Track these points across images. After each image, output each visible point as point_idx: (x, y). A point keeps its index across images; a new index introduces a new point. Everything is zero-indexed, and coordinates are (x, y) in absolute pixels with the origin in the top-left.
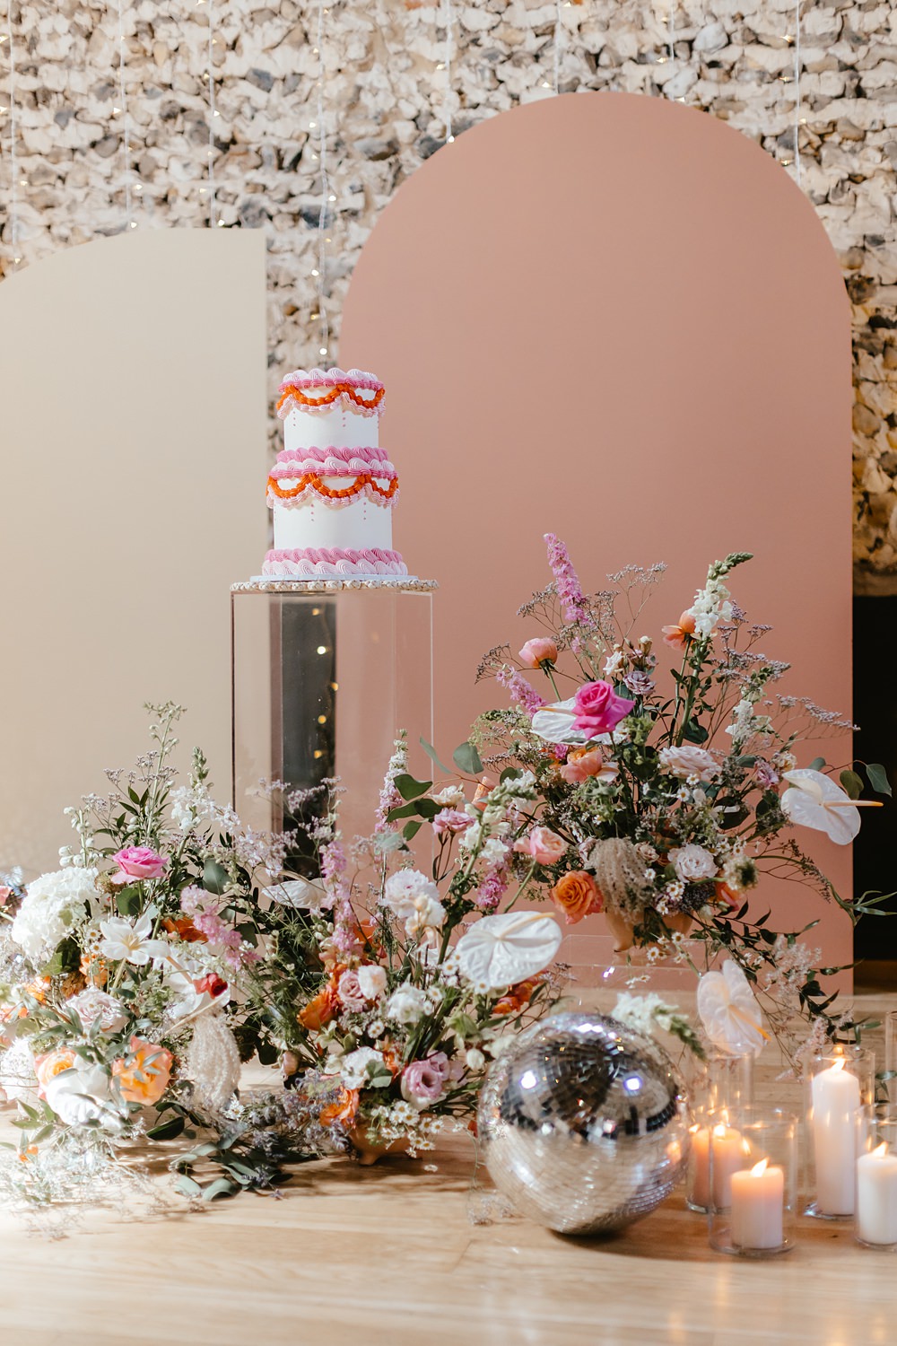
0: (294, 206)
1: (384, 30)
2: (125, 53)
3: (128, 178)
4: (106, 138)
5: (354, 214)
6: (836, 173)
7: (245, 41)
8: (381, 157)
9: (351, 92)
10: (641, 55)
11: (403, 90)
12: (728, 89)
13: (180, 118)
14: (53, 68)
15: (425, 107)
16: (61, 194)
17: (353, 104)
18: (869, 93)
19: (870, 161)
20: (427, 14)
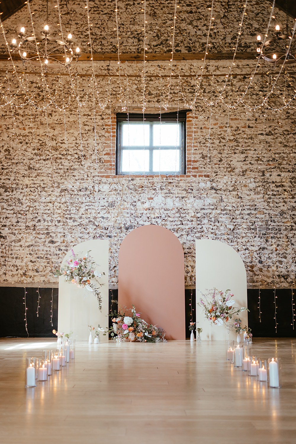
0: (107, 235)
1: (120, 212)
2: (84, 213)
3: (83, 230)
4: (80, 224)
5: (116, 236)
6: (180, 234)
7: (100, 212)
8: (119, 229)
10: (155, 218)
11: (123, 220)
12: (166, 223)
13: (91, 222)
14: (73, 214)
15: (126, 223)
16: (74, 232)
17: (116, 222)
18: (184, 224)
19: (184, 233)
20: (126, 210)
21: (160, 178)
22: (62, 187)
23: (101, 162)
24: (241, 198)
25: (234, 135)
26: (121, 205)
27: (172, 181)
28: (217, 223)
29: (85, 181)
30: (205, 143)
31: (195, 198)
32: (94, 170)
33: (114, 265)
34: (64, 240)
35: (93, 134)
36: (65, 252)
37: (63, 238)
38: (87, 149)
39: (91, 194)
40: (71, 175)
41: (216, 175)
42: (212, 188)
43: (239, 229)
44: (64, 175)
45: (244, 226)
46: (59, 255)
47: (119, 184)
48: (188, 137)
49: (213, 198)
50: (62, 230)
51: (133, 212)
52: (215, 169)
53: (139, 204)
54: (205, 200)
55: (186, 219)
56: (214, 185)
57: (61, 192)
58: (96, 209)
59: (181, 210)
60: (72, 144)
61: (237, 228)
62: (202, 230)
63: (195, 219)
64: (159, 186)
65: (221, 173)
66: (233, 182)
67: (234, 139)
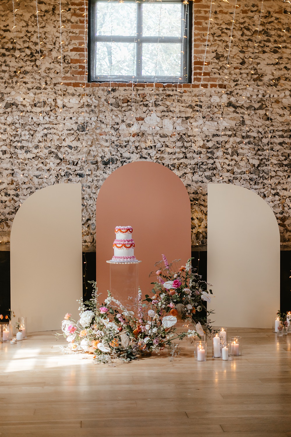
0: (76, 172)
1: (95, 139)
2: (41, 140)
3: (41, 165)
4: (36, 157)
5: (89, 175)
6: (183, 172)
7: (66, 139)
8: (95, 164)
9: (88, 151)
10: (146, 148)
11: (99, 151)
12: (162, 155)
13: (52, 154)
14: (25, 142)
15: (104, 155)
16: (26, 167)
17: (89, 153)
18: (188, 158)
19: (188, 170)
20: (104, 137)
21: (154, 88)
22: (8, 99)
23: (66, 61)
24: (271, 119)
25: (262, 24)
26: (96, 129)
27: (171, 93)
28: (235, 157)
29: (42, 91)
30: (220, 36)
31: (205, 119)
32: (56, 75)
33: (87, 217)
34: (12, 181)
35: (53, 18)
36: (15, 198)
37: (10, 178)
38: (44, 40)
39: (51, 111)
40: (21, 82)
41: (236, 85)
42: (230, 104)
43: (266, 165)
44: (10, 81)
45: (274, 161)
46: (5, 202)
47: (94, 97)
48: (196, 26)
49: (231, 119)
50: (9, 166)
51: (114, 139)
52: (235, 76)
53: (123, 126)
54: (219, 122)
55: (191, 150)
56: (233, 99)
57: (6, 107)
58: (60, 134)
59: (184, 136)
60: (21, 32)
61: (264, 163)
62: (214, 166)
63: (205, 150)
64: (152, 101)
65: (243, 83)
66: (260, 96)
67: (263, 30)
